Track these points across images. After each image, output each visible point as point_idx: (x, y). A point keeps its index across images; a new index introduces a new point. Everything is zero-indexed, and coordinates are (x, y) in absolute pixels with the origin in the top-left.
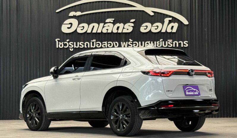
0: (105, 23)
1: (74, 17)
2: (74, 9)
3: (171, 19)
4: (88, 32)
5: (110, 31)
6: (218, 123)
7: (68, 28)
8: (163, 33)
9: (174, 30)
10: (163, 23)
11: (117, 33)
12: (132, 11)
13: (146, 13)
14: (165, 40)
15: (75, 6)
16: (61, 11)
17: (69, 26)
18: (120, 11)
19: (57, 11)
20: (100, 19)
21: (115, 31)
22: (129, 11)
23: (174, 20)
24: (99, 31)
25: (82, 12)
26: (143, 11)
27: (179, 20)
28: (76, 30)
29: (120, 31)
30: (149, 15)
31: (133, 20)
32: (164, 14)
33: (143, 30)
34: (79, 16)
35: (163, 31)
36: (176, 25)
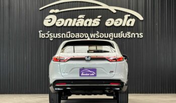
0: (78, 19)
1: (54, 14)
2: (54, 7)
3: (129, 15)
4: (64, 25)
5: (81, 25)
6: (166, 98)
7: (49, 22)
8: (124, 27)
9: (132, 25)
10: (123, 19)
11: (87, 27)
12: (99, 9)
13: (110, 11)
14: (125, 32)
15: (54, 5)
16: (43, 9)
17: (50, 21)
18: (89, 9)
19: (40, 9)
20: (74, 15)
21: (86, 25)
22: (97, 9)
23: (132, 16)
24: (73, 25)
25: (60, 10)
26: (108, 9)
27: (136, 17)
28: (55, 24)
29: (89, 25)
30: (113, 12)
31: (99, 17)
32: (124, 12)
33: (107, 24)
34: (57, 13)
35: (124, 25)
36: (133, 21)
